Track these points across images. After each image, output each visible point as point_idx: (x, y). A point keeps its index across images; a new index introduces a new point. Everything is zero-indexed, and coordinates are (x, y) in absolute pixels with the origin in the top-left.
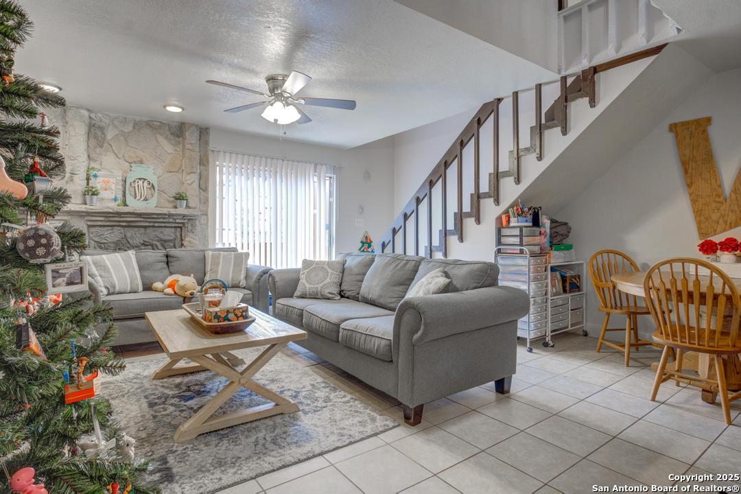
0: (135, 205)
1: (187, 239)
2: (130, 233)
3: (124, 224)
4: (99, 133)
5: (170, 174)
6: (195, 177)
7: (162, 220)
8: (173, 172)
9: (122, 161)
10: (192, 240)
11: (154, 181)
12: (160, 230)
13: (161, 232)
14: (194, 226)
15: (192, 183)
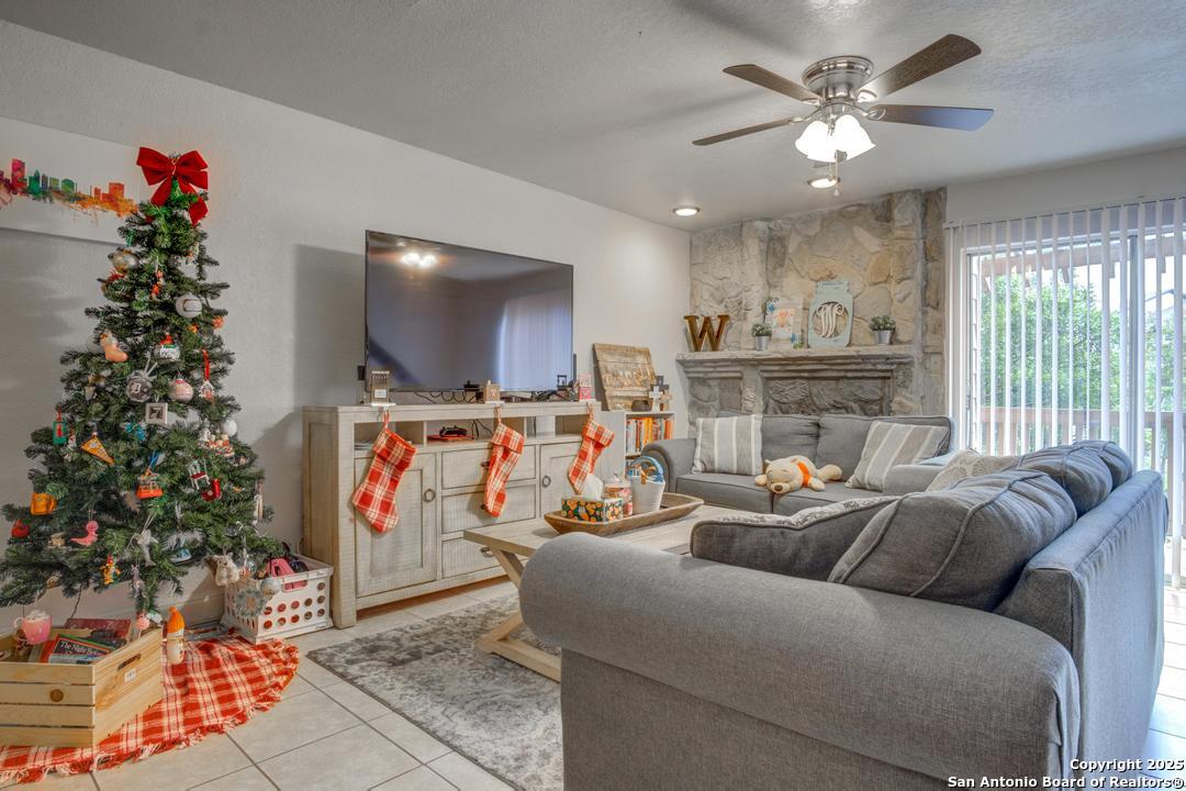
0: (821, 346)
1: (897, 399)
2: (817, 387)
3: (806, 375)
4: (778, 247)
5: (874, 288)
6: (912, 288)
7: (854, 367)
8: (879, 283)
9: (807, 281)
10: (903, 400)
11: (847, 303)
12: (857, 383)
13: (860, 387)
14: (908, 376)
15: (905, 298)
